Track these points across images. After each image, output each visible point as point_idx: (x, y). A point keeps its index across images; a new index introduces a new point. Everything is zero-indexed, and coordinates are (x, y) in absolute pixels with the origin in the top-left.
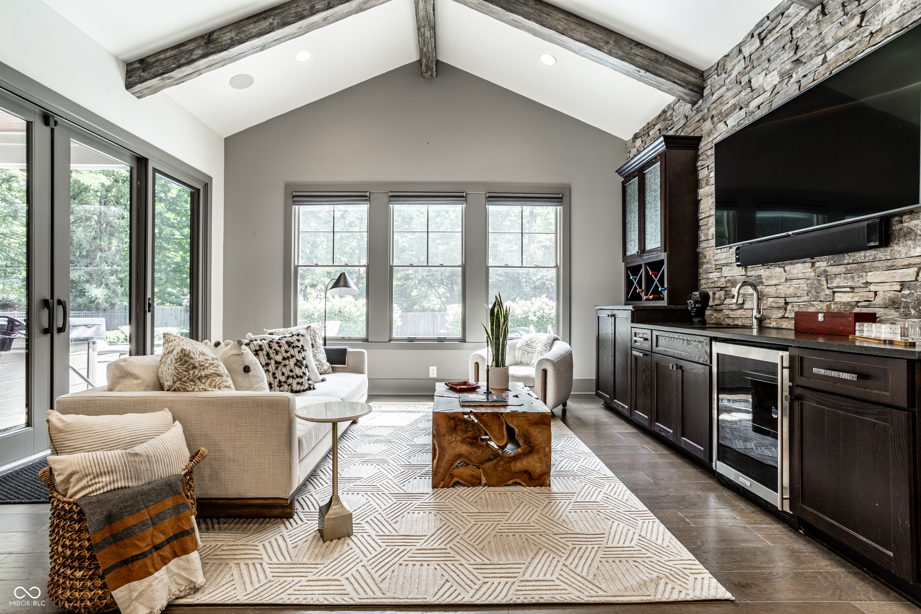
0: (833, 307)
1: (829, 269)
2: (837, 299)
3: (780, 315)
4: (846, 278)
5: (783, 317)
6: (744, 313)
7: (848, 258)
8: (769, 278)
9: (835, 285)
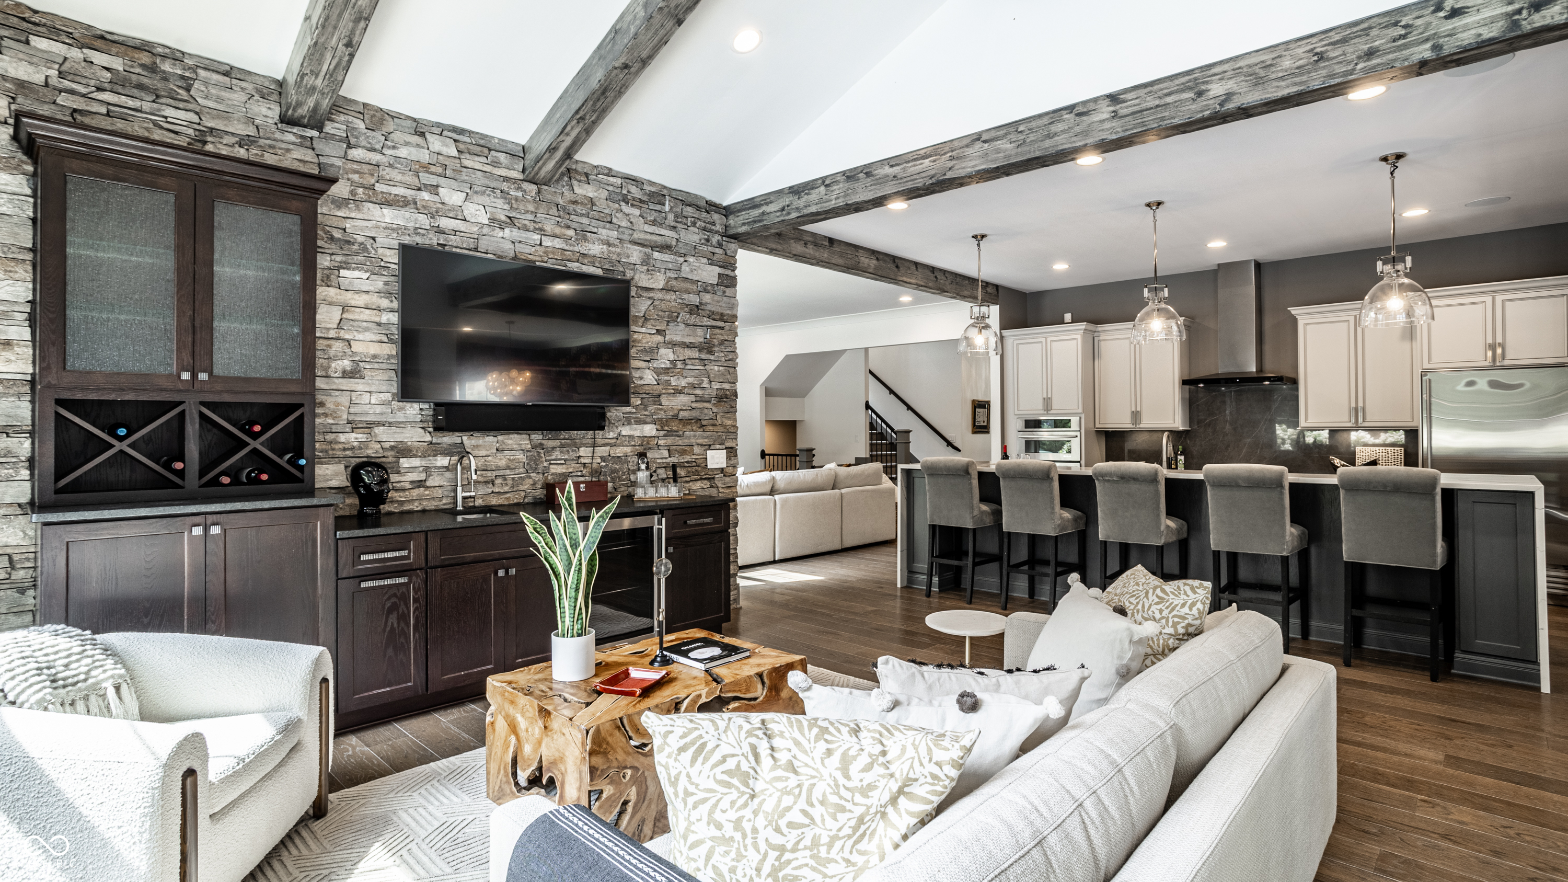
0: (549, 478)
1: (545, 442)
2: (552, 471)
3: (490, 491)
4: (561, 452)
5: (493, 492)
6: (427, 492)
7: (564, 434)
8: (476, 447)
9: (553, 457)
